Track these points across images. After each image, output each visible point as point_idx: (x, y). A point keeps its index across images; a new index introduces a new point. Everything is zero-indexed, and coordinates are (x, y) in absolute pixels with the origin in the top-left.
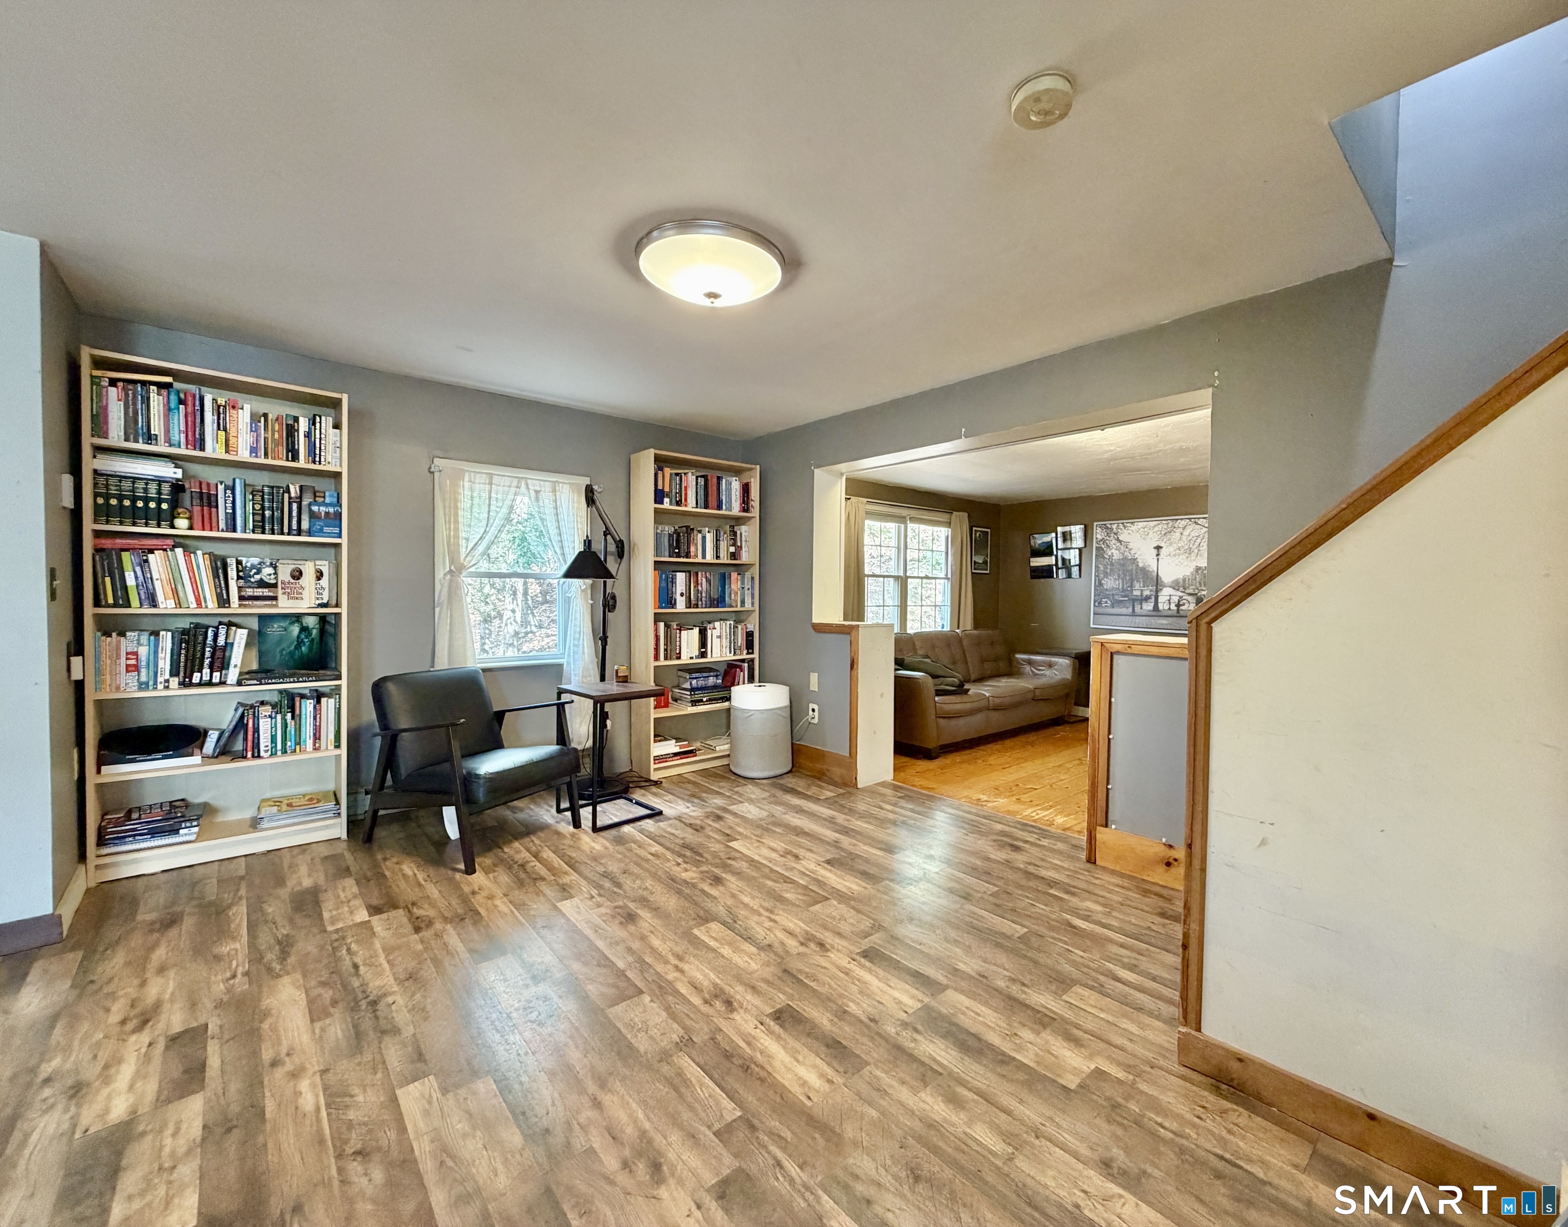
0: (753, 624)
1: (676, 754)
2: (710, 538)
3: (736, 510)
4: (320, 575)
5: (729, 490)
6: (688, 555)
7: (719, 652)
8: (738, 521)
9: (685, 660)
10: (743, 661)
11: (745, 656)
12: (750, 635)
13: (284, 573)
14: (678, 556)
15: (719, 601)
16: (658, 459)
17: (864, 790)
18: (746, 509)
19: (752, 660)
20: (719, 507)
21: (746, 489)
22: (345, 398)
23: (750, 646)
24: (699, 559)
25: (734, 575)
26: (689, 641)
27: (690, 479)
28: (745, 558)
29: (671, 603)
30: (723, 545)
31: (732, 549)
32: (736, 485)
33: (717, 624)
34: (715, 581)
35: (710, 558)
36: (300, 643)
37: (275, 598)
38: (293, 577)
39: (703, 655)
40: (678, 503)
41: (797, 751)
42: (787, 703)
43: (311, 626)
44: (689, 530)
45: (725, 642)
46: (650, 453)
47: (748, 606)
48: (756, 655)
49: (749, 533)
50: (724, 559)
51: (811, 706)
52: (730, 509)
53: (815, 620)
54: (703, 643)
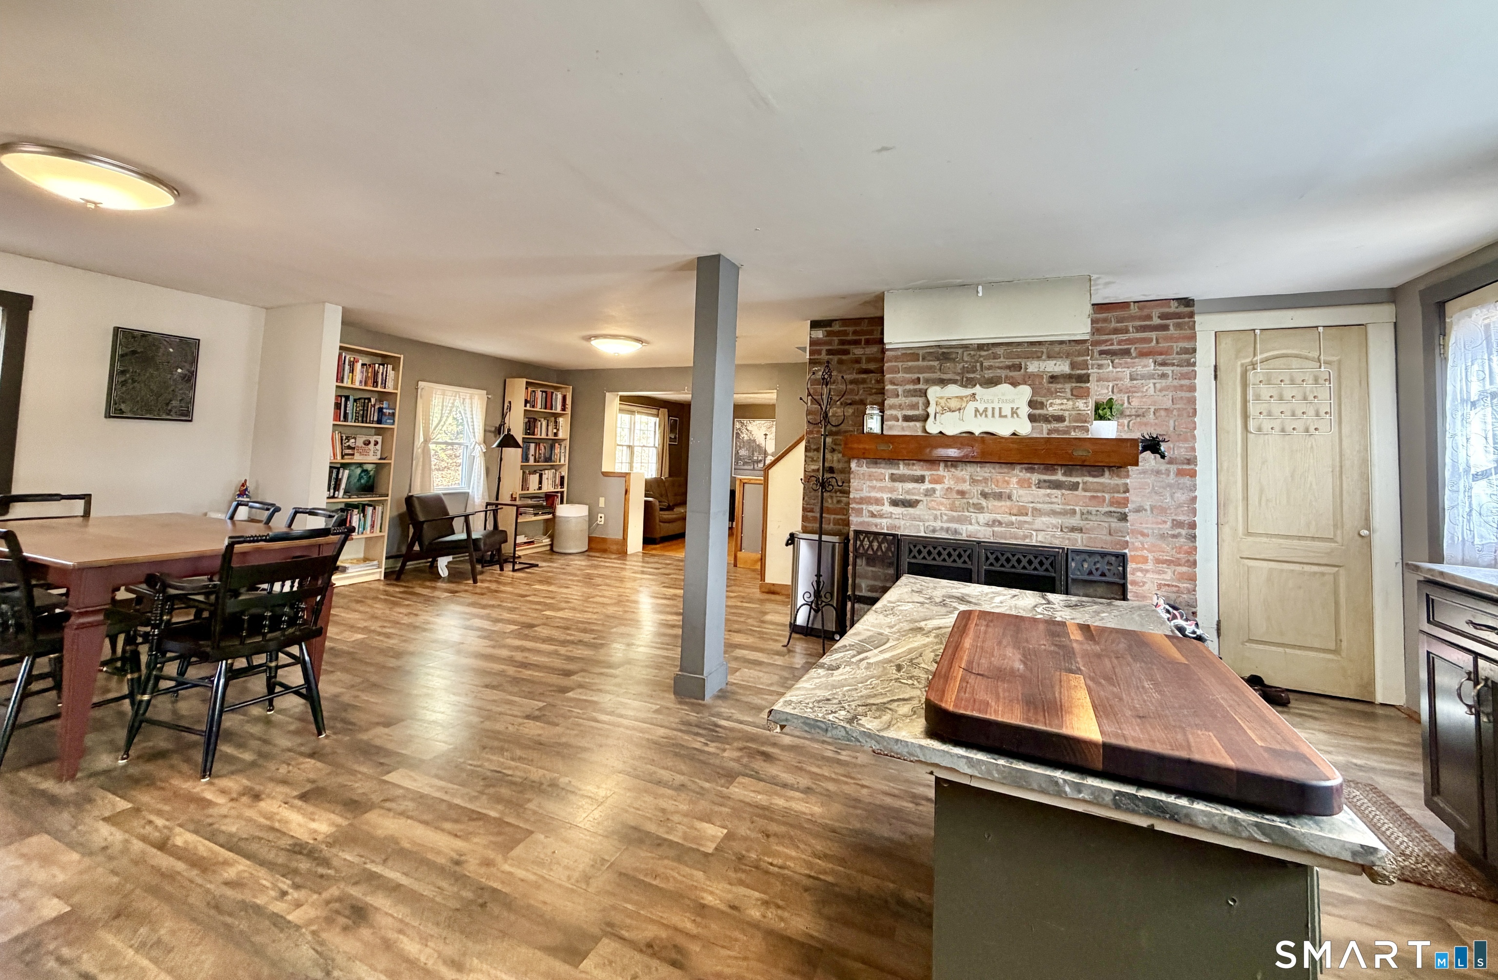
0: (565, 473)
1: (525, 543)
2: (544, 423)
3: (559, 410)
4: (376, 443)
5: (556, 399)
6: (533, 434)
7: (548, 487)
8: (560, 415)
9: (531, 491)
10: (557, 492)
11: (559, 490)
12: (562, 478)
13: (360, 441)
14: (529, 434)
15: (549, 459)
16: (527, 382)
17: (631, 555)
18: (564, 409)
19: (562, 493)
20: (551, 409)
21: (564, 398)
22: (402, 356)
23: (562, 484)
24: (538, 436)
25: (557, 445)
26: (534, 479)
27: (539, 394)
28: (561, 435)
29: (527, 460)
30: (550, 428)
31: (555, 431)
32: (560, 397)
33: (546, 472)
34: (548, 449)
35: (544, 436)
36: (360, 477)
37: (353, 455)
38: (365, 444)
39: (540, 488)
40: (533, 407)
41: (591, 540)
42: (587, 513)
43: (369, 469)
44: (535, 420)
45: (550, 482)
46: (525, 380)
47: (562, 462)
48: (565, 489)
49: (564, 423)
50: (551, 436)
51: (600, 515)
52: (556, 409)
53: (603, 470)
54: (540, 482)
